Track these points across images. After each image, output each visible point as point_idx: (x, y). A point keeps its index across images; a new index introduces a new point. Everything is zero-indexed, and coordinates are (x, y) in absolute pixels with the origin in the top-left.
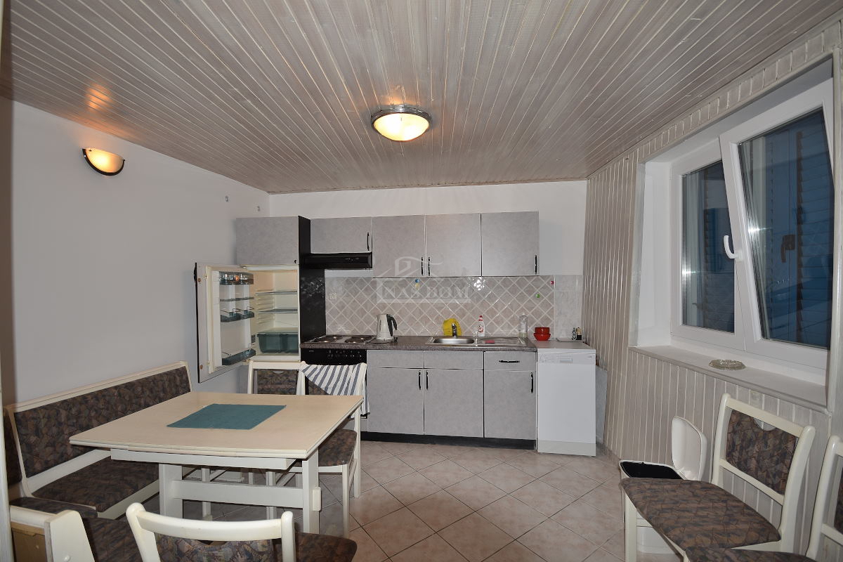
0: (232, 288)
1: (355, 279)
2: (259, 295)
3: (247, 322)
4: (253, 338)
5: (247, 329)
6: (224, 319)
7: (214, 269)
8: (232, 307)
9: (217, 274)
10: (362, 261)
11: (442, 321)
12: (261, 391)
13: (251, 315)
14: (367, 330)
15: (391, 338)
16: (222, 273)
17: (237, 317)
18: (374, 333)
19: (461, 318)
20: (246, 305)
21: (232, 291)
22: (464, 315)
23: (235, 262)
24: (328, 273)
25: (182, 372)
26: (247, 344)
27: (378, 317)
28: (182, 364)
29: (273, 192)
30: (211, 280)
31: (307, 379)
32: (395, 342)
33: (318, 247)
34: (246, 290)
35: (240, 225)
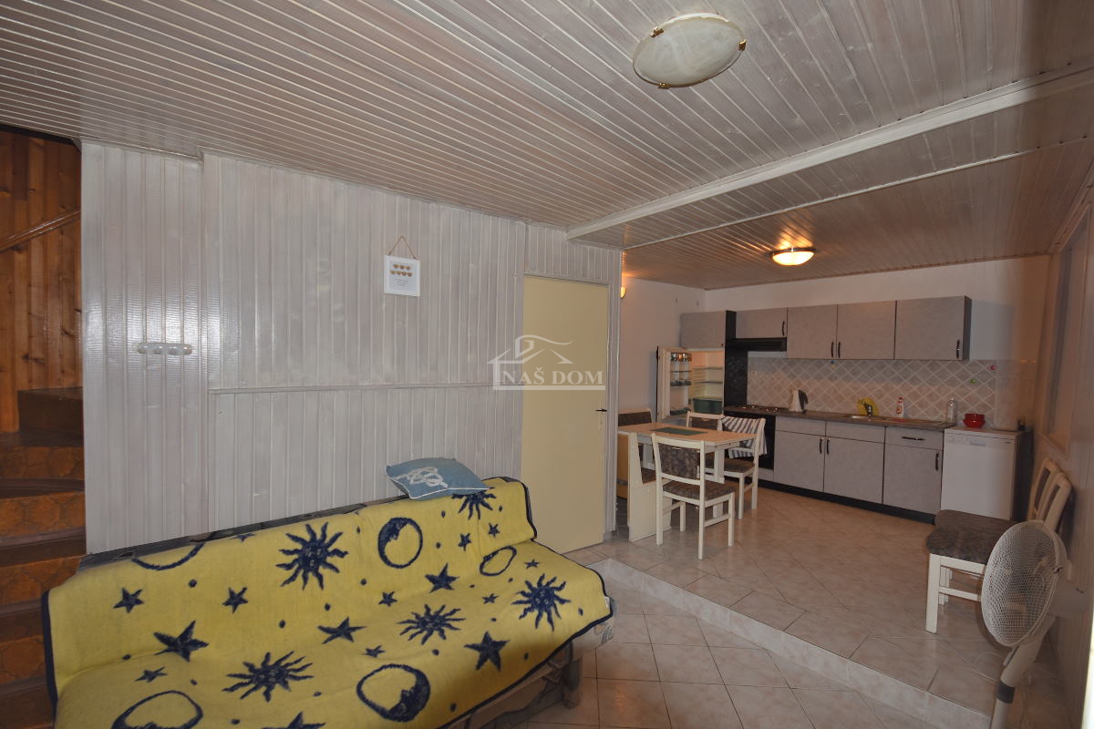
0: (678, 363)
1: (774, 359)
2: (696, 370)
3: (686, 388)
4: (690, 401)
5: (685, 395)
6: (672, 384)
7: (668, 350)
8: (677, 377)
9: (669, 354)
10: (778, 344)
11: (857, 401)
12: (693, 426)
13: (688, 383)
14: (782, 403)
15: (801, 410)
16: (672, 353)
17: (679, 384)
18: (787, 406)
19: (879, 398)
20: (686, 376)
21: (677, 366)
22: (882, 396)
23: (680, 345)
24: (751, 354)
25: (648, 414)
26: (685, 404)
27: (791, 391)
28: (648, 410)
29: (708, 289)
30: (666, 357)
31: (723, 425)
32: (804, 414)
33: (741, 334)
34: (687, 366)
35: (685, 319)
